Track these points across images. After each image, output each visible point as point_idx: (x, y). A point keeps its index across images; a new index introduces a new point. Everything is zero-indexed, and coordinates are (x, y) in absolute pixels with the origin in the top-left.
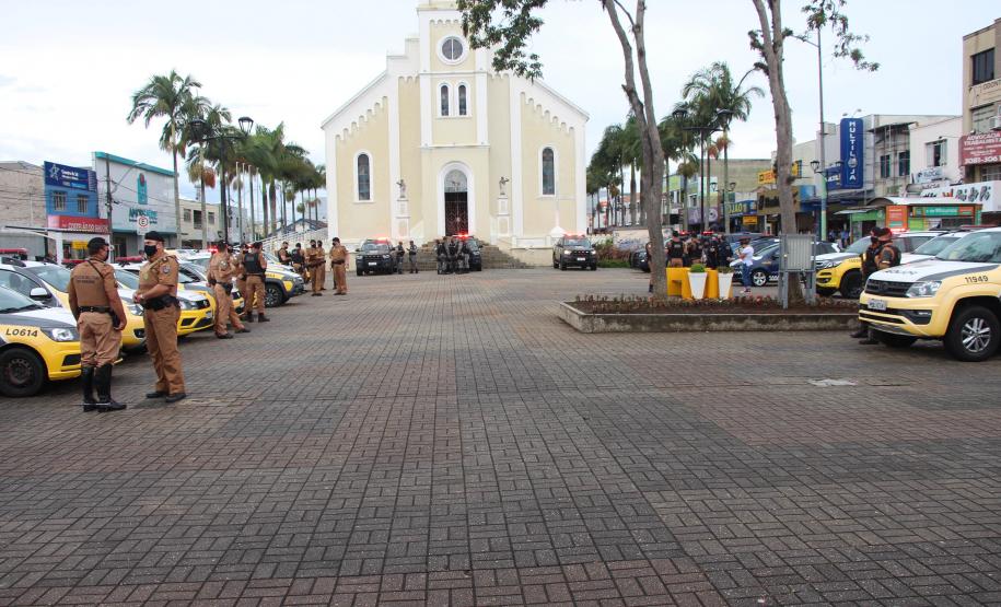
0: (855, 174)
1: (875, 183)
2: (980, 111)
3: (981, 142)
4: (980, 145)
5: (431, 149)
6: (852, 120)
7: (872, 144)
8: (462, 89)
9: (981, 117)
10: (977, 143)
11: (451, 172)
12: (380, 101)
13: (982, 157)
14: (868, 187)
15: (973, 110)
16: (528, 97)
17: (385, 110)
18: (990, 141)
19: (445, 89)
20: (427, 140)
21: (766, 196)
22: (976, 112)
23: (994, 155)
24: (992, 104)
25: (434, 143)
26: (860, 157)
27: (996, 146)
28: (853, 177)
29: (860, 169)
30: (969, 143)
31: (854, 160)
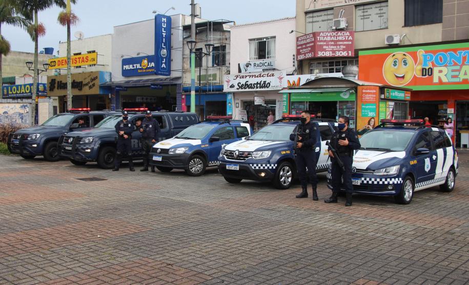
0: (165, 63)
1: (184, 71)
2: (315, 14)
3: (333, 38)
4: (332, 41)
6: (164, 16)
7: (181, 39)
9: (315, 19)
10: (329, 39)
13: (334, 51)
14: (174, 75)
15: (306, 13)
18: (340, 38)
21: (58, 79)
22: (311, 15)
23: (344, 50)
24: (332, 9)
26: (169, 49)
27: (345, 43)
28: (163, 65)
29: (169, 60)
30: (322, 39)
31: (165, 51)
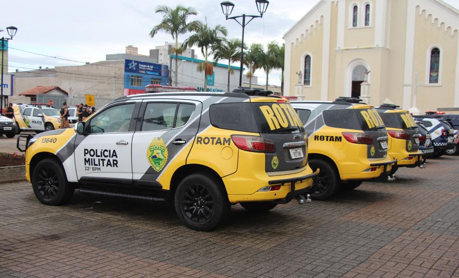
5: (342, 51)
8: (368, 6)
11: (357, 67)
12: (319, 19)
16: (421, 9)
17: (321, 24)
19: (355, 8)
20: (340, 44)
25: (345, 47)
